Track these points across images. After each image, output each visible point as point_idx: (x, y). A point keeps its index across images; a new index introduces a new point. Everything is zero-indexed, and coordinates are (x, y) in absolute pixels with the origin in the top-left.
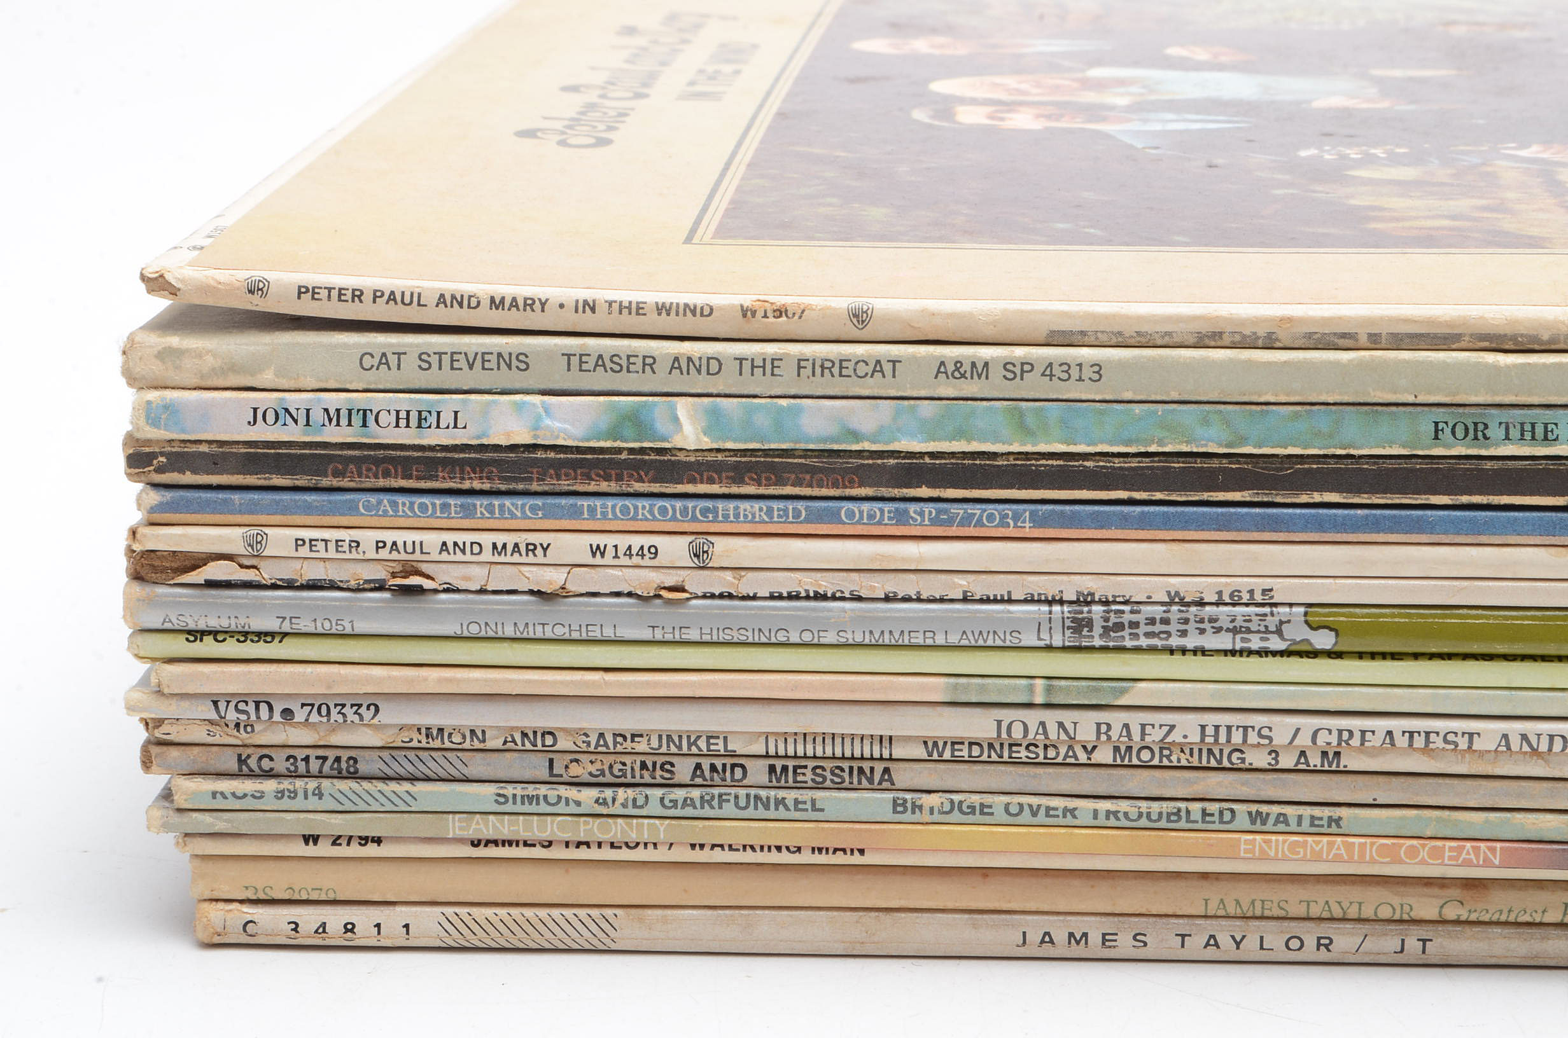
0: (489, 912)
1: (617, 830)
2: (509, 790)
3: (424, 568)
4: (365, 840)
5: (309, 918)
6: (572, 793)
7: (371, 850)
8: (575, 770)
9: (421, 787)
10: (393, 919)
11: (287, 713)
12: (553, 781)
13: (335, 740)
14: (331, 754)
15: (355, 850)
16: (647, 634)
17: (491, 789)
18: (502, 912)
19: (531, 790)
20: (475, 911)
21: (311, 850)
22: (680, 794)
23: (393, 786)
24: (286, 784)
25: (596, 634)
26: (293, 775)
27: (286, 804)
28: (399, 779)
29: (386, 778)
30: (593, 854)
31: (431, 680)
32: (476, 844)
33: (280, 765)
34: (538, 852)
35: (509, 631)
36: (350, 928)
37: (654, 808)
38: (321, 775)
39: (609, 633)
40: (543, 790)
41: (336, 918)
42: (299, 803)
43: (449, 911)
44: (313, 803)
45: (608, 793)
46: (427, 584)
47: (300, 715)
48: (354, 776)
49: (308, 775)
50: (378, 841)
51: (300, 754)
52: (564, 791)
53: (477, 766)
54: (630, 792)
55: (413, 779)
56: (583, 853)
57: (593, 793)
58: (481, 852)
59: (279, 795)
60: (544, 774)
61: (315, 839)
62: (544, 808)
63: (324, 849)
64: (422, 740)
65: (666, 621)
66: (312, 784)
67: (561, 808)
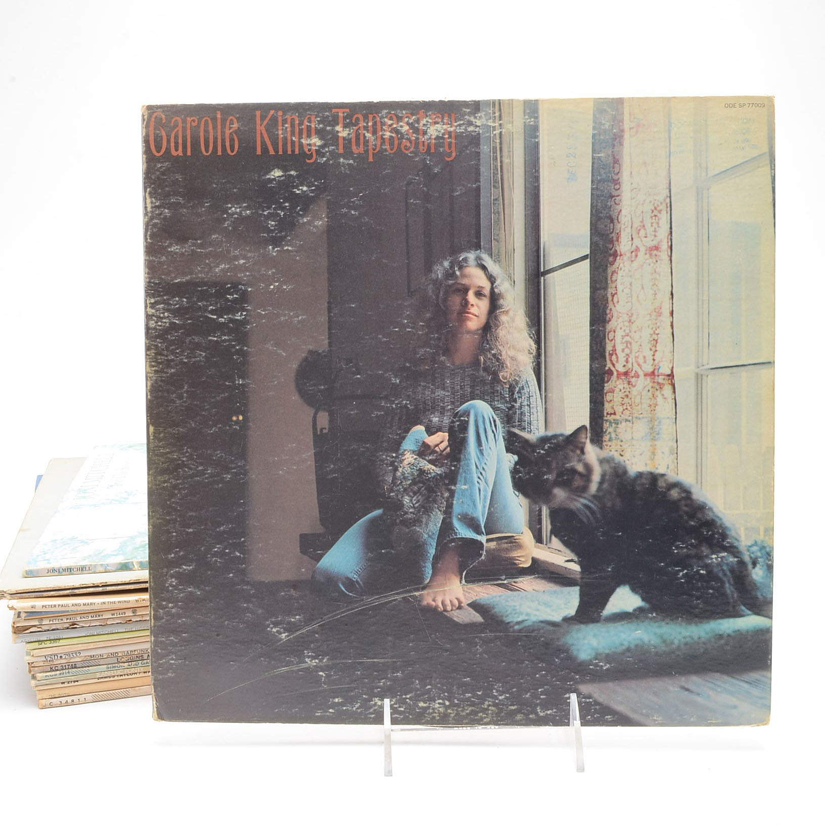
0: (102, 693)
1: (133, 671)
2: (109, 666)
3: (77, 623)
4: (75, 681)
5: (64, 700)
6: (123, 664)
7: (76, 683)
8: (123, 660)
9: (91, 668)
10: (82, 697)
11: (61, 657)
12: (118, 662)
13: (71, 661)
14: (71, 664)
15: (73, 684)
16: (125, 631)
17: (106, 666)
18: (105, 693)
19: (114, 665)
20: (99, 693)
21: (63, 685)
22: (145, 661)
23: (85, 668)
24: (61, 672)
25: (114, 632)
26: (63, 669)
27: (62, 676)
28: (85, 667)
29: (82, 667)
30: (123, 677)
31: (92, 646)
32: (98, 679)
33: (60, 668)
34: (112, 679)
35: (96, 634)
36: (73, 701)
37: (140, 665)
38: (68, 669)
39: (116, 631)
40: (116, 665)
41: (69, 699)
42: (65, 675)
43: (94, 694)
44: (68, 675)
45: (130, 663)
46: (78, 626)
47: (64, 657)
48: (76, 668)
49: (66, 669)
50: (77, 681)
51: (64, 665)
52: (121, 664)
53: (102, 662)
54: (135, 663)
55: (88, 667)
56: (121, 678)
57: (127, 664)
58: (100, 680)
59: (60, 674)
60: (116, 661)
61: (64, 683)
62: (117, 668)
63: (66, 685)
64: (89, 658)
65: (129, 627)
66: (67, 671)
67: (121, 668)
